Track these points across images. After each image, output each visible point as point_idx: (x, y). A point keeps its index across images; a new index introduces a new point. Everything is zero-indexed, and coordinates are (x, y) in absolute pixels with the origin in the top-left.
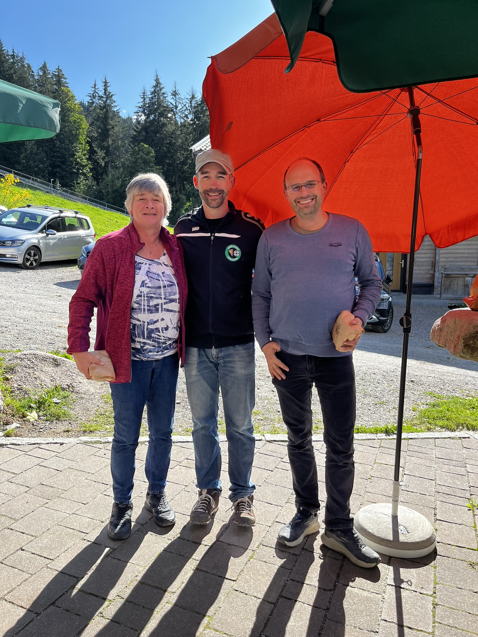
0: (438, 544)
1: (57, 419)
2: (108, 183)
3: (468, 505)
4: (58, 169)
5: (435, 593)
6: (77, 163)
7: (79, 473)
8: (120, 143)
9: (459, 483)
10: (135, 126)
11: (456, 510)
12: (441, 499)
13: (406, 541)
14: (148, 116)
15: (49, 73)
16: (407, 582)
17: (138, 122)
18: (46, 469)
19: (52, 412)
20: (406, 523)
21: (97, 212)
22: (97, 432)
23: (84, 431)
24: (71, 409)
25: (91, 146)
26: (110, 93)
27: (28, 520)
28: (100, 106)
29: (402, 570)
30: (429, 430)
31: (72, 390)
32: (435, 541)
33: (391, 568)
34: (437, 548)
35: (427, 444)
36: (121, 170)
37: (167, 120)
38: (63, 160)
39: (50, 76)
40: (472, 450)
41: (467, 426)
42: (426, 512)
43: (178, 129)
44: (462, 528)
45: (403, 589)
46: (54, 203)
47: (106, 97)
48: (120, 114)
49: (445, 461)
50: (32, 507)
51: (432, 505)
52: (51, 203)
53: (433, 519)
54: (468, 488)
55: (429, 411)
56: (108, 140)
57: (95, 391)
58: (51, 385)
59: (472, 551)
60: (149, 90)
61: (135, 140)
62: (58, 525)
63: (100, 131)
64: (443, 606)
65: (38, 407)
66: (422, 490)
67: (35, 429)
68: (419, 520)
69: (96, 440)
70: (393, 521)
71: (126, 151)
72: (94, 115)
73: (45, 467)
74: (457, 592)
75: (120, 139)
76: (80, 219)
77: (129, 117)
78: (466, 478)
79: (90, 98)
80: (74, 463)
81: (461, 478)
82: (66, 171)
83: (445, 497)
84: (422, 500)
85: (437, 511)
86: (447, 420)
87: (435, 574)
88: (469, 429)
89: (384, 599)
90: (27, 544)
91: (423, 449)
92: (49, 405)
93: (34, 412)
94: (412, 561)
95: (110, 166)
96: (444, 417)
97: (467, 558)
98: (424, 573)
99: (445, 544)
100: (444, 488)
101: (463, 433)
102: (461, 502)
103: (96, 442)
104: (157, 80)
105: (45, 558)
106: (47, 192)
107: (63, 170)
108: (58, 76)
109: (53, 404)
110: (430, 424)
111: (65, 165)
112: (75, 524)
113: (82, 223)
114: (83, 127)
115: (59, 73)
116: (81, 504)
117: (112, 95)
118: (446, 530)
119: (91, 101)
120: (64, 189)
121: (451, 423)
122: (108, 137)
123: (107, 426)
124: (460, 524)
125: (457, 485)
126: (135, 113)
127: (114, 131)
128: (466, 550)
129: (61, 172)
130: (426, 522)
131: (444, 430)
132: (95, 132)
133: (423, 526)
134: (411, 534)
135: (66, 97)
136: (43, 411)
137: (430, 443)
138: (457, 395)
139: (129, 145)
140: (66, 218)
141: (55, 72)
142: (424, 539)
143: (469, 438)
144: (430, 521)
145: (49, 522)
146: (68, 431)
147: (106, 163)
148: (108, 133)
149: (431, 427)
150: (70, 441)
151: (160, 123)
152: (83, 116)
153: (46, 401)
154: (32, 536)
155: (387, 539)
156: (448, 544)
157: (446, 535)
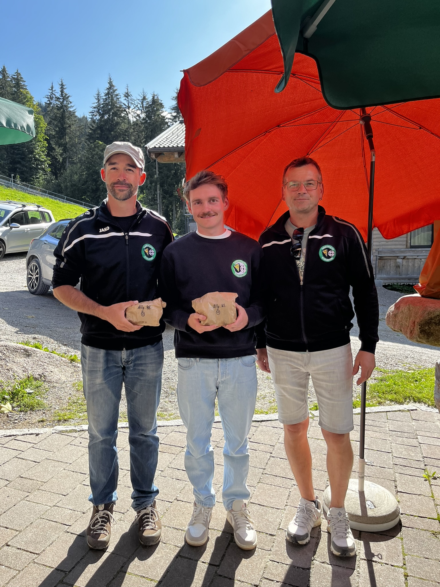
0: (402, 516)
1: (31, 409)
2: (67, 178)
3: (424, 475)
4: (18, 166)
5: (405, 565)
6: (36, 160)
7: (57, 464)
8: (77, 140)
9: (413, 455)
10: (90, 125)
11: (414, 481)
12: (400, 471)
13: (374, 515)
14: (102, 116)
15: (8, 76)
16: (378, 556)
17: (94, 122)
18: (24, 461)
19: (25, 403)
20: (372, 498)
21: (57, 205)
22: (72, 420)
23: (58, 421)
24: (44, 398)
25: (49, 143)
26: (66, 95)
27: (11, 514)
28: (57, 106)
29: (372, 544)
30: (380, 403)
31: (43, 379)
32: (399, 513)
33: (362, 542)
34: (402, 520)
35: (380, 418)
36: (79, 165)
37: (120, 119)
38: (23, 156)
39: (9, 80)
40: (420, 421)
41: (413, 398)
42: (388, 485)
43: (131, 127)
44: (421, 498)
45: (376, 562)
46: (15, 197)
47: (63, 99)
48: (76, 114)
49: (398, 434)
50: (14, 500)
51: (392, 478)
52: (12, 197)
53: (395, 491)
54: (422, 459)
55: (378, 386)
56: (66, 138)
57: (66, 379)
58: (23, 376)
59: (433, 520)
60: (103, 92)
61: (91, 137)
62: (41, 518)
63: (57, 129)
64: (414, 577)
65: (12, 398)
66: (381, 463)
67: (10, 420)
68: (383, 494)
69: (71, 428)
70: (360, 497)
71: (82, 148)
72: (51, 115)
73: (23, 459)
74: (425, 563)
75: (77, 137)
76: (41, 212)
77: (84, 117)
78: (418, 449)
79: (48, 99)
80: (51, 454)
81: (414, 450)
82: (26, 167)
83: (402, 469)
84: (382, 473)
85: (397, 483)
86: (395, 393)
87: (402, 545)
88: (415, 402)
89: (359, 573)
90: (12, 539)
91: (377, 422)
92: (23, 396)
93: (8, 404)
94: (380, 534)
95: (67, 161)
96: (392, 391)
97: (429, 527)
98: (393, 545)
99: (408, 515)
100: (401, 460)
101: (411, 406)
102: (417, 472)
103: (71, 431)
104: (110, 83)
105: (31, 552)
106: (8, 187)
107: (23, 166)
108: (17, 79)
109: (27, 395)
110: (381, 398)
111: (25, 161)
112: (57, 516)
113: (44, 217)
114: (41, 125)
115: (18, 77)
116: (61, 496)
117: (69, 97)
118: (407, 502)
119: (48, 102)
120: (24, 183)
121: (399, 396)
122: (65, 135)
123: (80, 414)
124: (419, 495)
125: (412, 456)
126: (90, 113)
127: (71, 130)
128: (427, 520)
129: (22, 168)
130: (390, 495)
131: (393, 403)
132: (53, 130)
133: (388, 500)
134: (379, 508)
135: (25, 98)
136: (17, 402)
137: (382, 416)
138: (400, 369)
139: (86, 142)
140: (28, 212)
141: (14, 75)
142: (390, 512)
143: (416, 410)
144: (393, 494)
145: (32, 516)
146: (42, 421)
147: (64, 159)
148: (65, 131)
149: (382, 401)
150: (45, 431)
151: (114, 122)
152: (41, 116)
153: (19, 392)
154: (17, 531)
155: (357, 514)
156: (411, 515)
157: (408, 507)
